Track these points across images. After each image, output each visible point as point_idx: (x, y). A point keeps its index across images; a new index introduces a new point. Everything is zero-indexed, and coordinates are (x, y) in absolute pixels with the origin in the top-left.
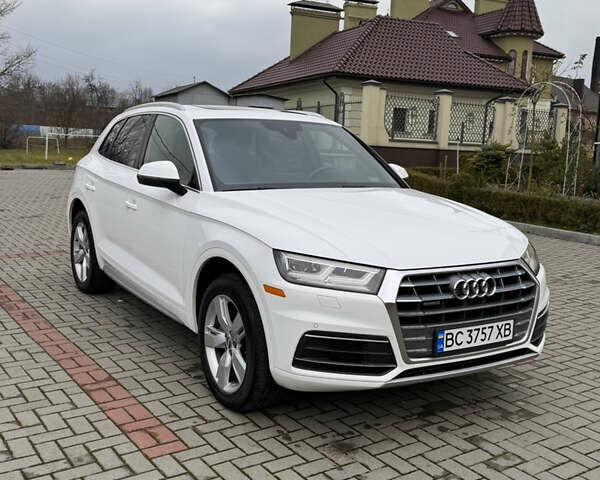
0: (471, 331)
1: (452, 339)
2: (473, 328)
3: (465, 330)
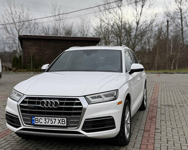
1: (38, 120)
2: (47, 118)
3: (43, 118)
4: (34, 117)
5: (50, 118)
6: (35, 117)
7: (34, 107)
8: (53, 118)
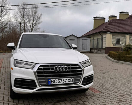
0: (59, 80)
1: (53, 81)
3: (57, 79)
5: (62, 79)
6: (51, 79)
8: (65, 79)
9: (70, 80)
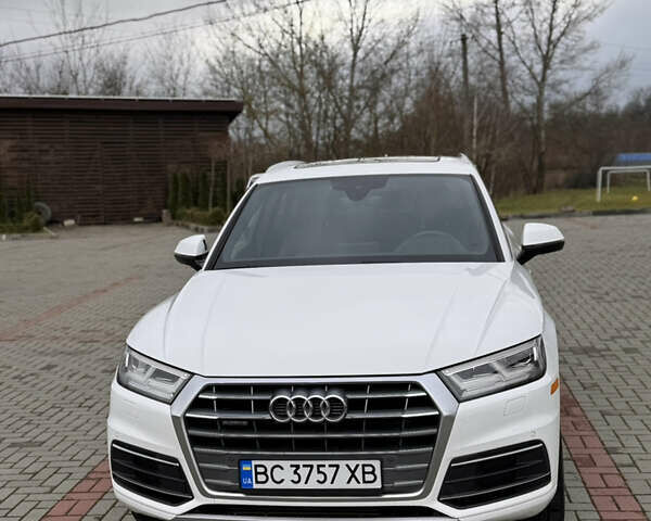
0: (298, 467)
1: (265, 473)
2: (301, 463)
3: (286, 464)
4: (248, 460)
5: (315, 463)
6: (254, 463)
7: (245, 423)
8: (327, 463)
9: (359, 474)
